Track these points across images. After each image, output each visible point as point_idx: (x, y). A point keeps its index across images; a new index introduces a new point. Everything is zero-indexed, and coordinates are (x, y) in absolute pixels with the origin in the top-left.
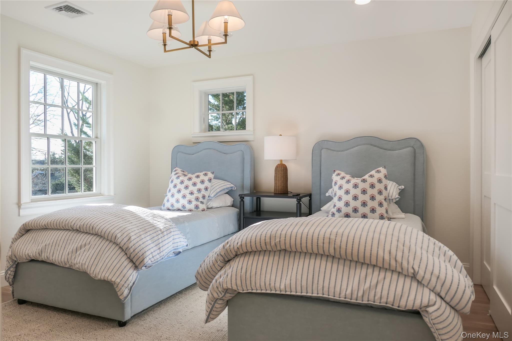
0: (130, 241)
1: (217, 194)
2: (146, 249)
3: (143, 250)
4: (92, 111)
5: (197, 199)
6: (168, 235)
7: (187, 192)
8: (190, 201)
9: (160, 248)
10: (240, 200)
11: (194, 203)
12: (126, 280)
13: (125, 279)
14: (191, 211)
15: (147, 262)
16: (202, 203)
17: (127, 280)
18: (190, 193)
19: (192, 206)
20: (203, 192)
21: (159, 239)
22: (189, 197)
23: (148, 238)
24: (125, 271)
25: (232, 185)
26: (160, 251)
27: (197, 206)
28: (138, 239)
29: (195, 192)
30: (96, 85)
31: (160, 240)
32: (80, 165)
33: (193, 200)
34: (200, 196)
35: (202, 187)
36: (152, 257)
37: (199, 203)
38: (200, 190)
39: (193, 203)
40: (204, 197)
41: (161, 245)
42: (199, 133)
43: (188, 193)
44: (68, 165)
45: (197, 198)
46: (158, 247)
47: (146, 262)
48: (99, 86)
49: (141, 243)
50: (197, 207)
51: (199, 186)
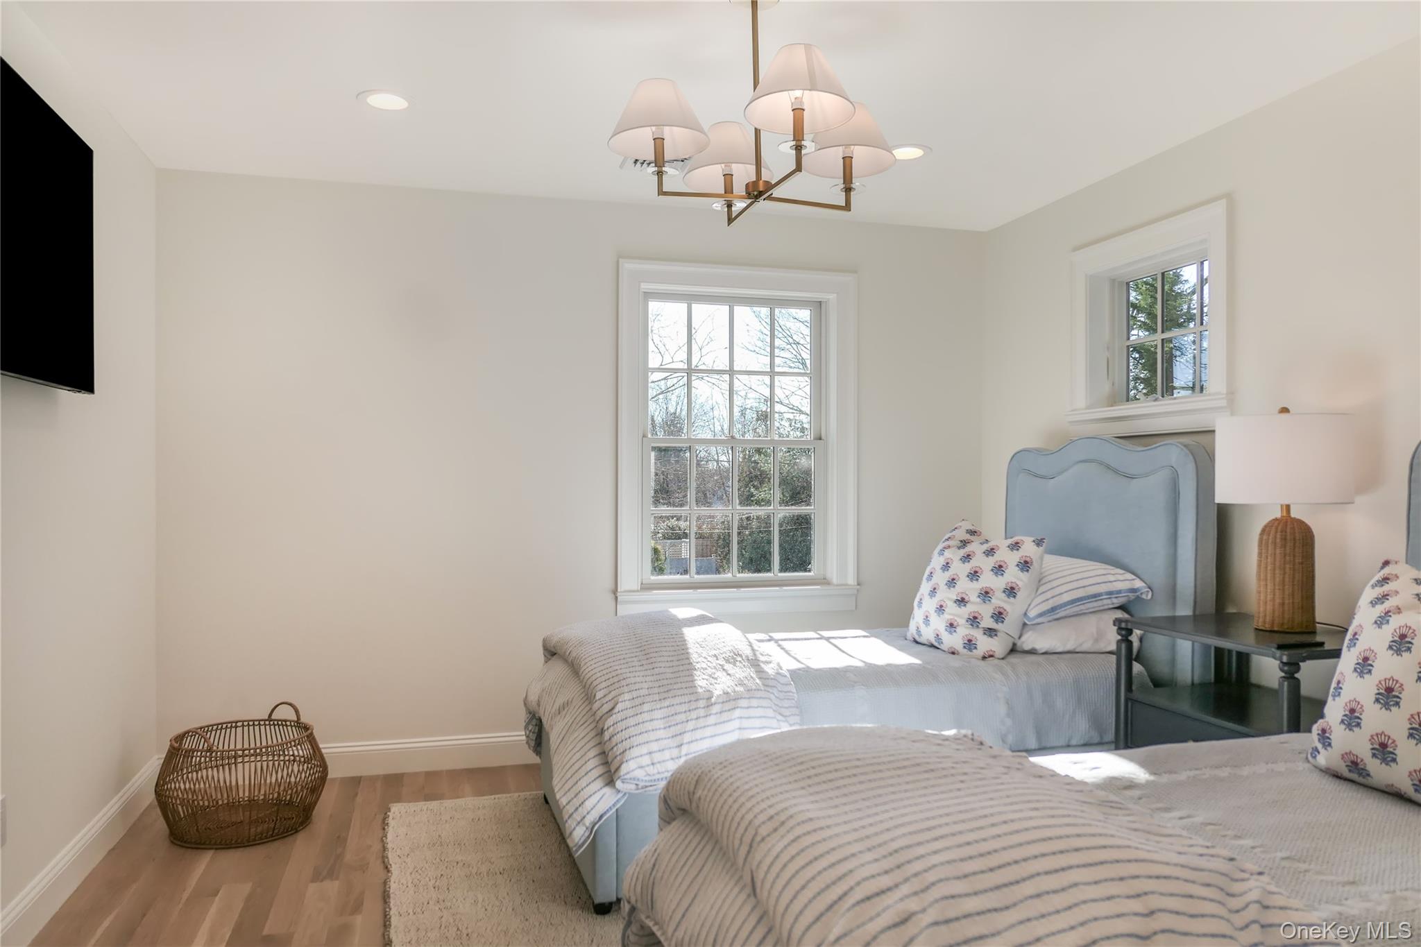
0: (611, 713)
1: (1053, 610)
2: (635, 741)
3: (629, 740)
4: (811, 373)
5: (974, 620)
6: (723, 714)
7: (950, 595)
8: (951, 625)
9: (681, 745)
10: (1119, 637)
11: (964, 631)
12: (578, 804)
13: (576, 802)
14: (953, 653)
15: (628, 773)
16: (990, 632)
17: (580, 806)
18: (957, 601)
19: (954, 641)
20: (999, 600)
21: (688, 721)
22: (952, 610)
23: (658, 714)
24: (583, 783)
25: (1138, 584)
26: (680, 751)
27: (970, 641)
28: (631, 712)
29: (973, 597)
30: (818, 307)
31: (691, 725)
32: (772, 507)
33: (962, 621)
34: (986, 611)
35: (997, 584)
36: (650, 763)
37: (978, 635)
38: (987, 593)
39: (958, 630)
40: (999, 616)
41: (687, 737)
42: (1088, 408)
43: (949, 599)
44: (738, 507)
45: (975, 618)
46: (677, 741)
47: (625, 772)
48: (823, 306)
49: (632, 721)
50: (970, 644)
51: (988, 580)
